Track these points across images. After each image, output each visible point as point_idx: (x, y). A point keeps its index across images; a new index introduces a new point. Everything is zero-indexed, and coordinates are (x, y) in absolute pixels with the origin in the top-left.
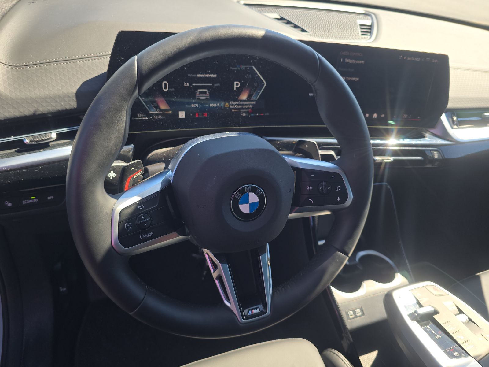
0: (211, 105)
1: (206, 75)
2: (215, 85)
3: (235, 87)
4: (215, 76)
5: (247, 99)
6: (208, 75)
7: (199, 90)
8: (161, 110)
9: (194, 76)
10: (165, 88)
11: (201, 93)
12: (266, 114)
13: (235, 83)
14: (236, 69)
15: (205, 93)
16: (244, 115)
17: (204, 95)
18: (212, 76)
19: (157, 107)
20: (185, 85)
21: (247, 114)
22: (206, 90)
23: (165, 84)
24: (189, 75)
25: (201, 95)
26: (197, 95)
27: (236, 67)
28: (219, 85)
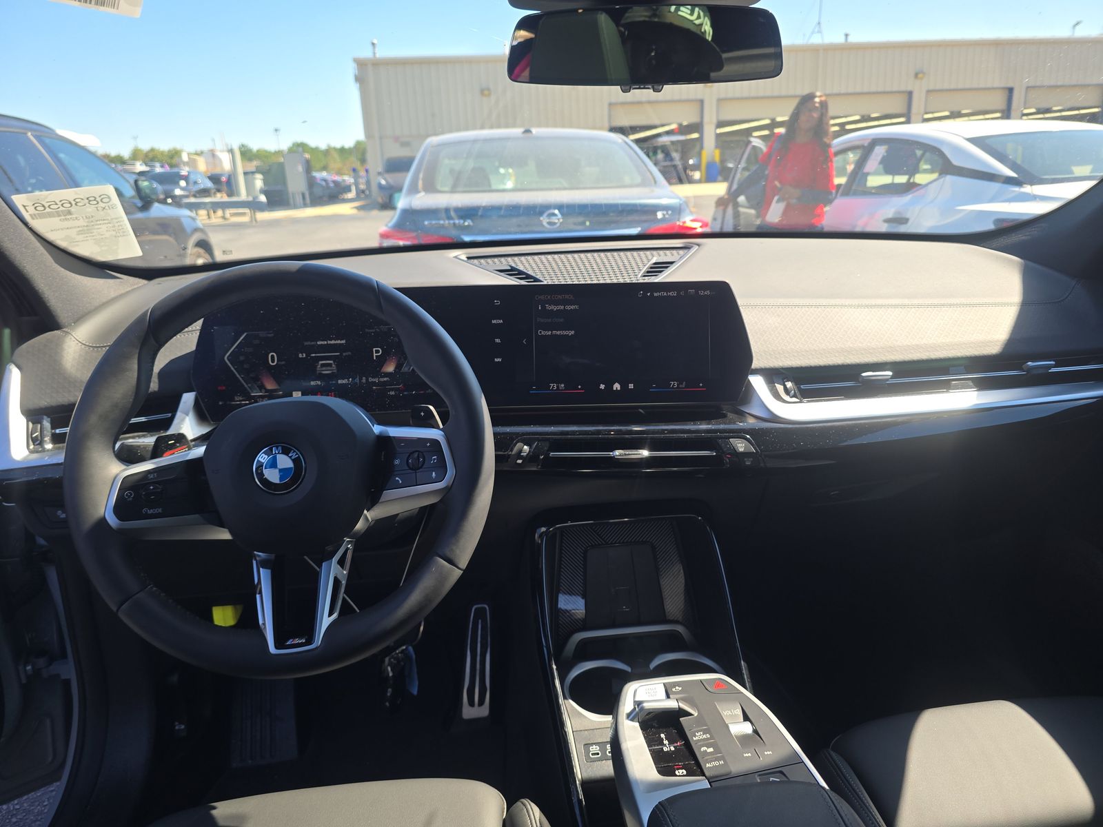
0: (340, 382)
1: (329, 342)
2: (344, 354)
3: (375, 355)
4: (343, 342)
5: (395, 370)
6: (333, 342)
7: (321, 362)
8: (267, 391)
9: (313, 343)
10: (273, 361)
11: (323, 365)
12: (427, 392)
13: (374, 349)
14: (374, 331)
15: (330, 365)
16: (392, 393)
17: (329, 368)
18: (339, 342)
19: (262, 387)
20: (300, 356)
21: (397, 393)
22: (331, 362)
23: (273, 356)
24: (306, 343)
25: (324, 369)
26: (318, 369)
27: (373, 329)
28: (350, 353)
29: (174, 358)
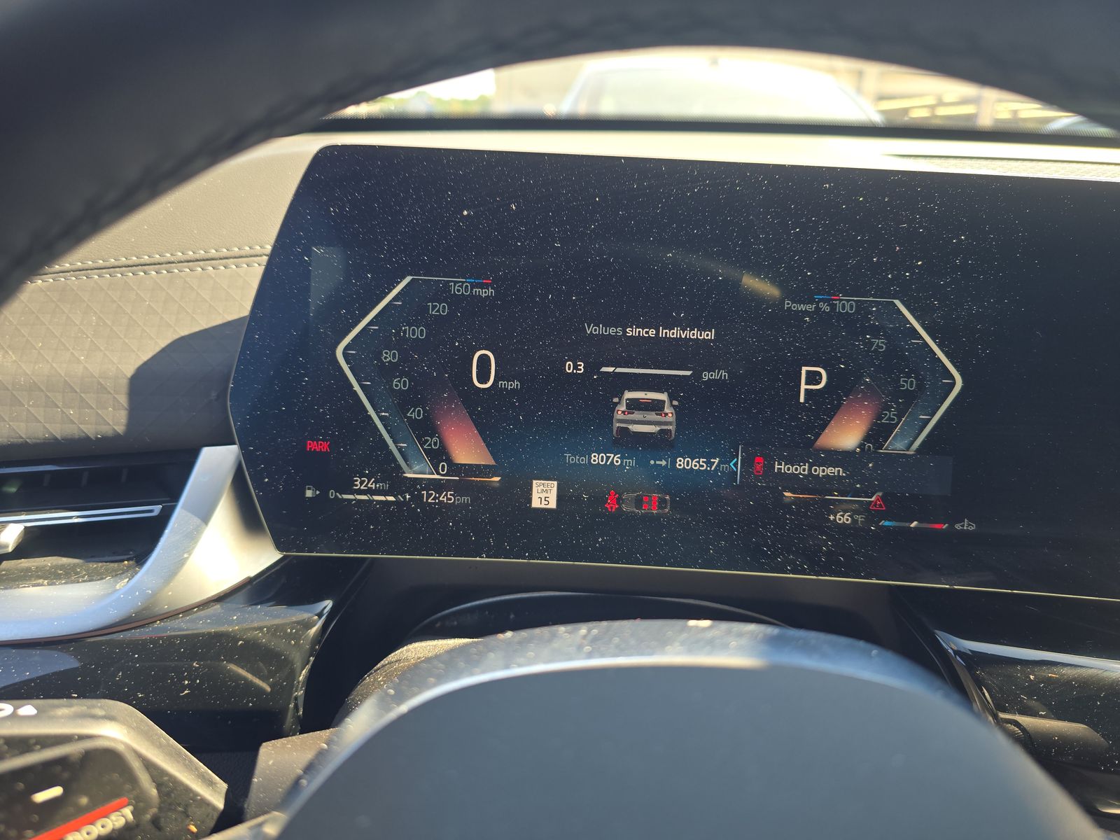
0: (681, 463)
1: (663, 332)
2: (706, 376)
3: (803, 387)
4: (709, 335)
5: (861, 446)
6: (675, 333)
7: (629, 395)
8: (455, 468)
9: (612, 331)
10: (483, 377)
11: (634, 405)
12: (958, 526)
13: (804, 369)
14: (811, 308)
15: (657, 406)
16: (843, 518)
17: (652, 416)
18: (694, 334)
19: (439, 455)
20: (569, 367)
21: (860, 518)
22: (663, 397)
23: (484, 361)
24: (591, 330)
25: (637, 416)
26: (619, 415)
27: (811, 301)
28: (724, 374)
29: (185, 332)
